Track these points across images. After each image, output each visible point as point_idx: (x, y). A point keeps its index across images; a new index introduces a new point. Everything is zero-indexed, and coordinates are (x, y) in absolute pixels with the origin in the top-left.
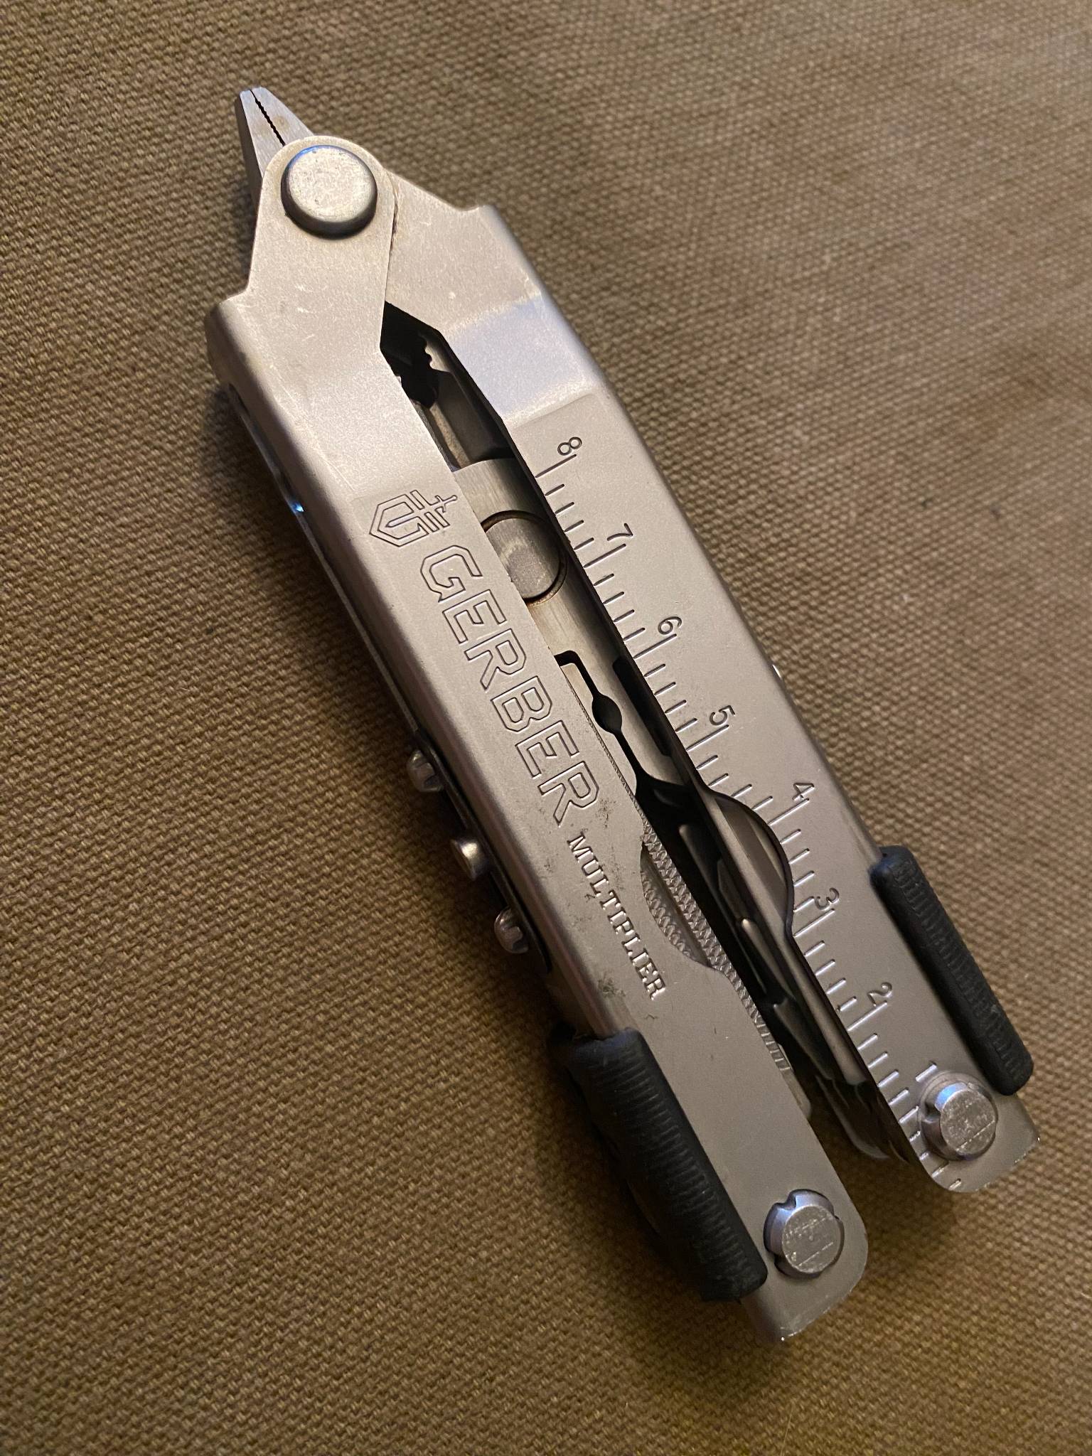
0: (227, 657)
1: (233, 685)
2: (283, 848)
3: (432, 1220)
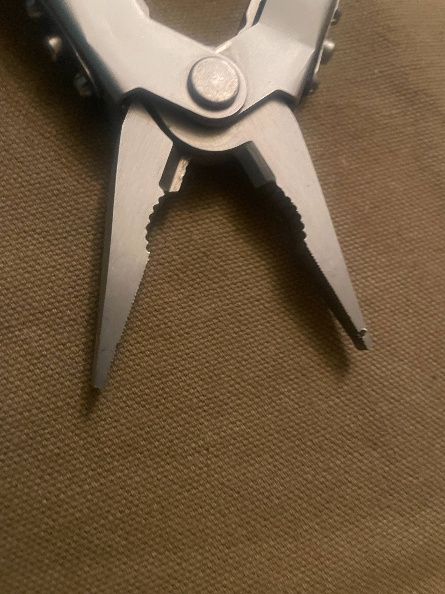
0: (13, 227)
1: (13, 243)
2: (22, 337)
3: (68, 565)
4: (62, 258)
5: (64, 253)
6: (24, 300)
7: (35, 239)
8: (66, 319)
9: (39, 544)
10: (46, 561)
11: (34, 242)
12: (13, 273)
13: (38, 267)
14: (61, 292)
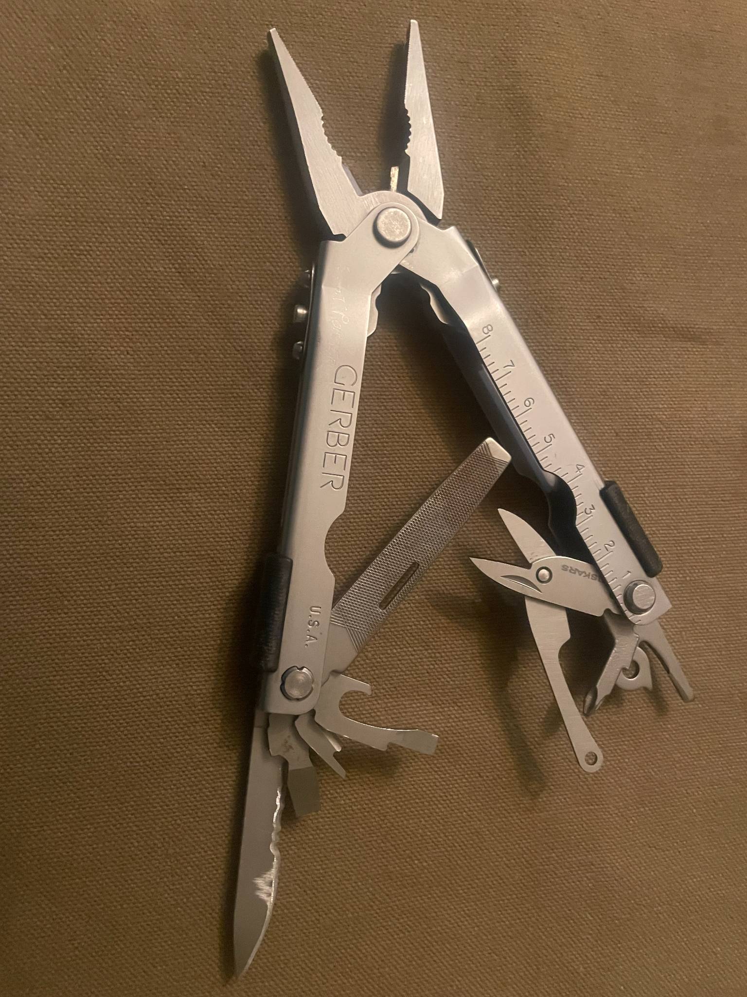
4: (229, 447)
5: (231, 443)
6: (194, 471)
7: (212, 428)
8: (221, 492)
9: (165, 646)
10: (167, 659)
11: (211, 430)
12: (191, 450)
13: (209, 450)
14: (222, 472)
